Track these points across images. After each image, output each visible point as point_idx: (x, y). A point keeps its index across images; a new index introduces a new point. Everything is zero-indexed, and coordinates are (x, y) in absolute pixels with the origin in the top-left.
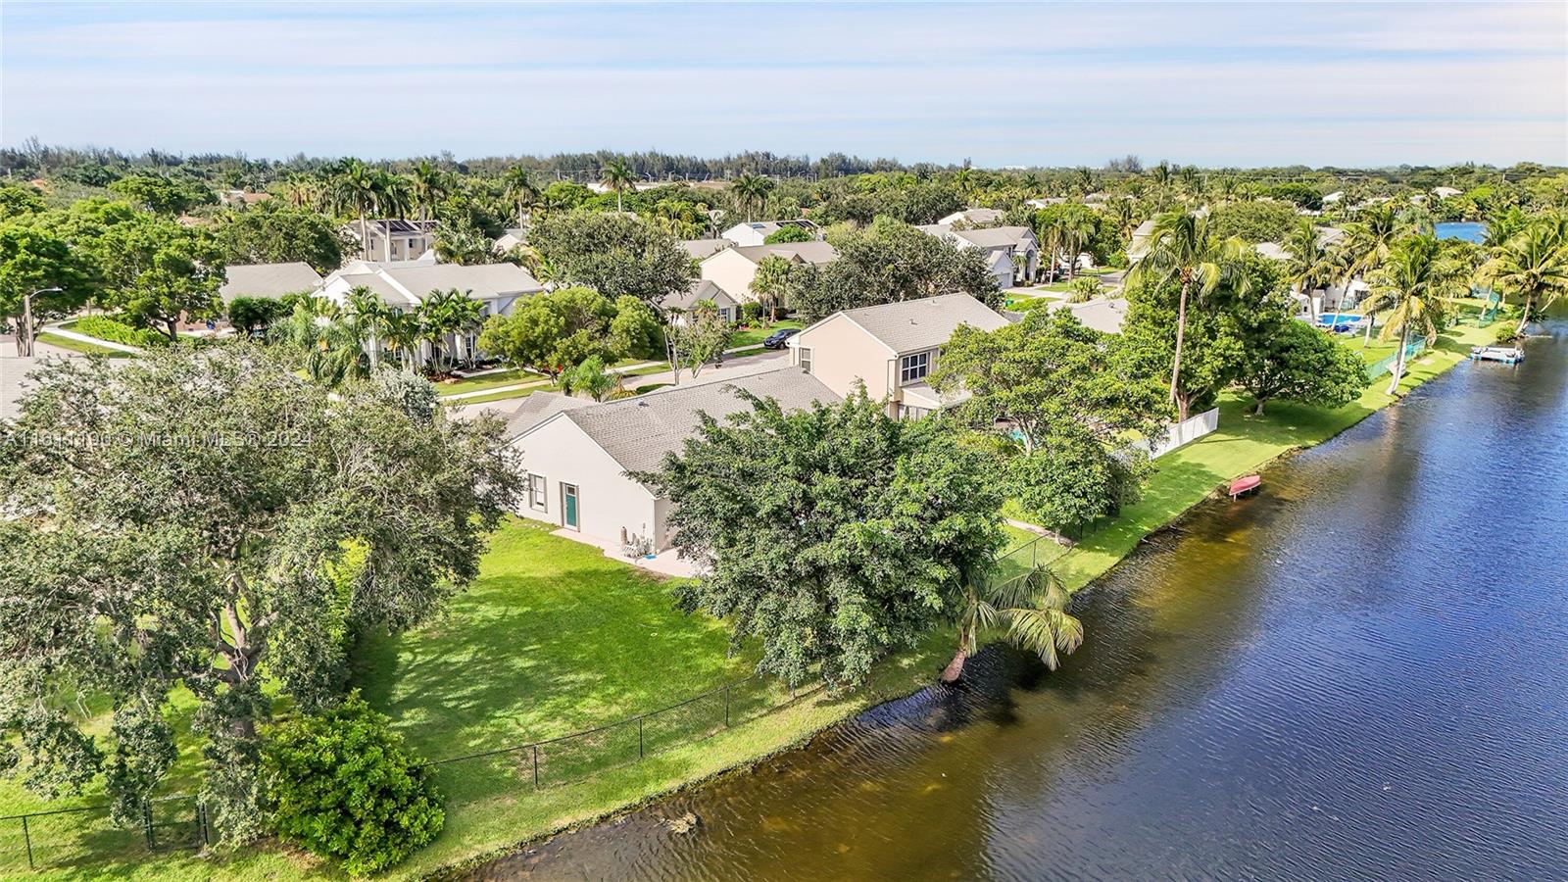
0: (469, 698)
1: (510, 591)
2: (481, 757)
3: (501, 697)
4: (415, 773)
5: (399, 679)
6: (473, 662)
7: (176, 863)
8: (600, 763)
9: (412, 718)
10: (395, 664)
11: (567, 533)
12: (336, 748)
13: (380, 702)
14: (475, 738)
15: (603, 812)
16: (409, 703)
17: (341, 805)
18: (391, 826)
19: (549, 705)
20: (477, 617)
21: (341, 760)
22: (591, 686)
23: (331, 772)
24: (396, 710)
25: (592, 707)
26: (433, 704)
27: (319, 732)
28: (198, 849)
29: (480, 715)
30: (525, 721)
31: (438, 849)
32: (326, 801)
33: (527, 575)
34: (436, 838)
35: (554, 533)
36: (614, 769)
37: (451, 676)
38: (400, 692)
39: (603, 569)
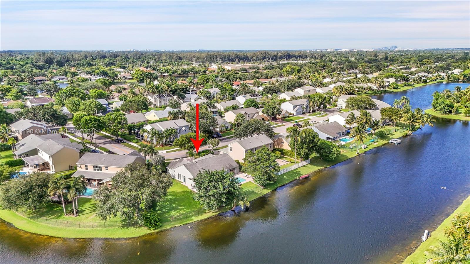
0: (166, 210)
1: (174, 194)
2: (167, 217)
3: (170, 210)
4: (158, 219)
5: (157, 207)
6: (167, 205)
7: (133, 227)
8: (181, 219)
9: (159, 212)
10: (157, 205)
11: (183, 183)
12: (150, 215)
13: (155, 210)
14: (167, 215)
15: (180, 225)
16: (158, 210)
17: (150, 222)
18: (156, 225)
19: (177, 211)
20: (169, 198)
21: (150, 217)
22: (182, 209)
23: (149, 218)
24: (157, 211)
25: (182, 212)
26: (161, 210)
27: (148, 214)
28: (134, 226)
29: (167, 212)
30: (173, 213)
31: (161, 228)
32: (149, 221)
33: (176, 191)
34: (161, 226)
35: (182, 183)
36: (183, 220)
37: (164, 207)
38: (157, 209)
39: (187, 191)
